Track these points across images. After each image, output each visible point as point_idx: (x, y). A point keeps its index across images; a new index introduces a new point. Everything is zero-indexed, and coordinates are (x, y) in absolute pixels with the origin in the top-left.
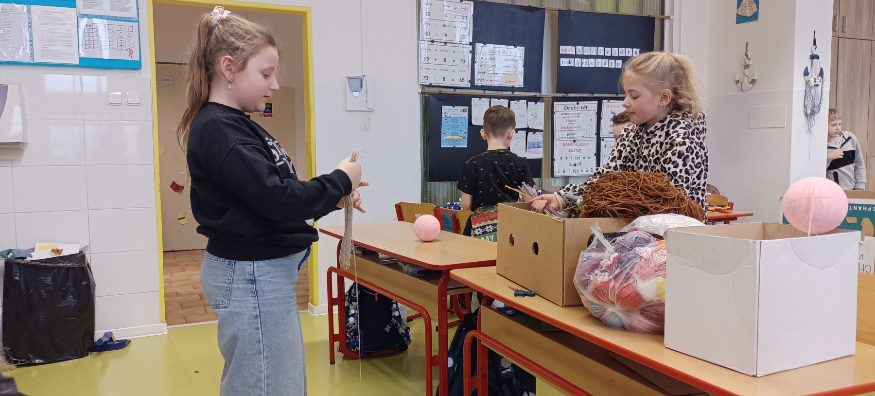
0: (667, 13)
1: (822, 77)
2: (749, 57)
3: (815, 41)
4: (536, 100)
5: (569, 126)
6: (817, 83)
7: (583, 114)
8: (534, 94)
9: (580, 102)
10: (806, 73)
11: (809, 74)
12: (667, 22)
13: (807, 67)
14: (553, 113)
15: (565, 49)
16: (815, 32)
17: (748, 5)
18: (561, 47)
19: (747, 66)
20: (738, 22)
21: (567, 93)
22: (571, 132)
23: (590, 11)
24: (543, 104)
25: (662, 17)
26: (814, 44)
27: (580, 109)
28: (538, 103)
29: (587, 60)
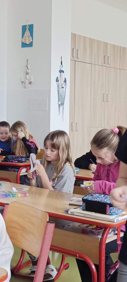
1: (66, 83)
2: (29, 68)
3: (62, 62)
6: (63, 87)
10: (57, 80)
11: (59, 81)
13: (57, 77)
16: (61, 57)
17: (27, 37)
19: (27, 73)
20: (22, 47)
26: (62, 64)
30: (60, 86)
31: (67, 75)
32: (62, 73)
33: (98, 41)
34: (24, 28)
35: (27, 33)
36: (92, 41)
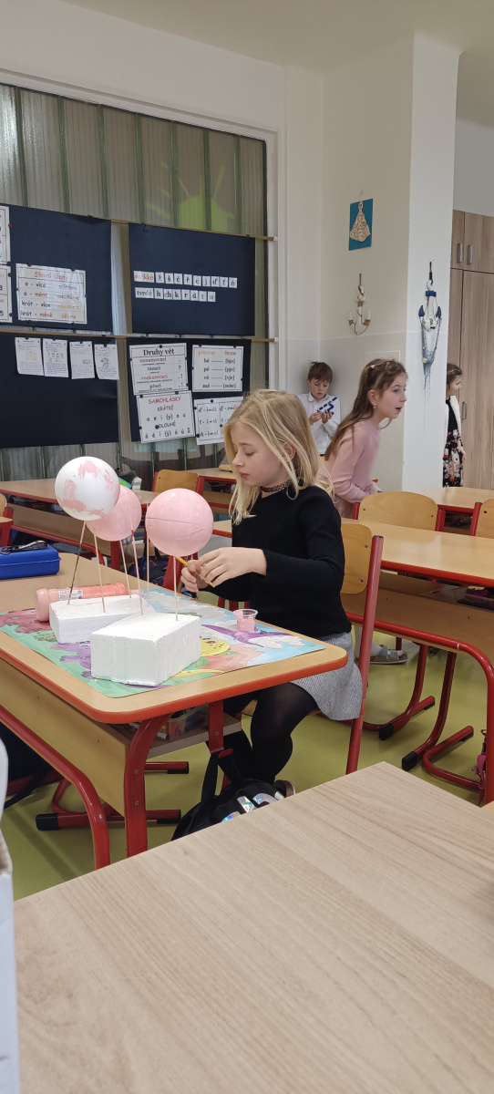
0: (270, 234)
1: (440, 317)
2: (363, 291)
3: (431, 274)
4: (105, 341)
5: (151, 375)
6: (433, 326)
7: (169, 358)
8: (104, 333)
9: (163, 345)
10: (421, 314)
11: (425, 314)
12: (270, 245)
13: (422, 307)
14: (129, 360)
15: (139, 276)
16: (431, 264)
17: (361, 227)
18: (136, 273)
19: (360, 304)
20: (351, 248)
21: (147, 333)
22: (155, 384)
23: (173, 226)
24: (115, 346)
25: (265, 238)
26: (431, 278)
27: (164, 353)
28: (108, 345)
29: (170, 290)
30: (428, 325)
31: (443, 300)
32: (431, 298)
34: (354, 208)
35: (361, 218)
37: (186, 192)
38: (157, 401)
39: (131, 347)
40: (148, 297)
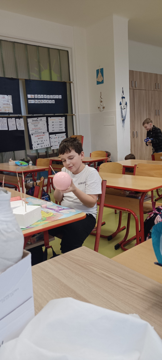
0: (71, 81)
1: (127, 105)
2: (102, 98)
4: (19, 118)
5: (35, 128)
7: (41, 122)
8: (19, 115)
9: (38, 118)
10: (121, 104)
12: (72, 84)
13: (121, 102)
14: (28, 123)
15: (29, 96)
16: (123, 88)
17: (100, 77)
19: (101, 102)
21: (33, 114)
22: (37, 130)
23: (39, 79)
24: (23, 119)
26: (123, 92)
27: (39, 121)
28: (20, 119)
29: (40, 100)
30: (123, 108)
31: (127, 99)
32: (123, 99)
33: (150, 73)
34: (98, 71)
35: (100, 74)
36: (145, 74)
37: (43, 68)
38: (37, 136)
39: (28, 119)
40: (33, 103)
